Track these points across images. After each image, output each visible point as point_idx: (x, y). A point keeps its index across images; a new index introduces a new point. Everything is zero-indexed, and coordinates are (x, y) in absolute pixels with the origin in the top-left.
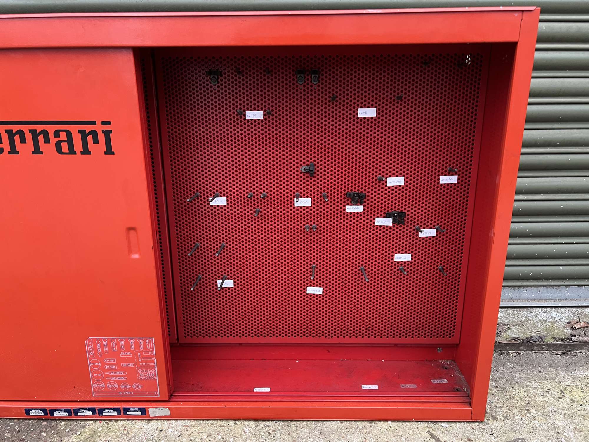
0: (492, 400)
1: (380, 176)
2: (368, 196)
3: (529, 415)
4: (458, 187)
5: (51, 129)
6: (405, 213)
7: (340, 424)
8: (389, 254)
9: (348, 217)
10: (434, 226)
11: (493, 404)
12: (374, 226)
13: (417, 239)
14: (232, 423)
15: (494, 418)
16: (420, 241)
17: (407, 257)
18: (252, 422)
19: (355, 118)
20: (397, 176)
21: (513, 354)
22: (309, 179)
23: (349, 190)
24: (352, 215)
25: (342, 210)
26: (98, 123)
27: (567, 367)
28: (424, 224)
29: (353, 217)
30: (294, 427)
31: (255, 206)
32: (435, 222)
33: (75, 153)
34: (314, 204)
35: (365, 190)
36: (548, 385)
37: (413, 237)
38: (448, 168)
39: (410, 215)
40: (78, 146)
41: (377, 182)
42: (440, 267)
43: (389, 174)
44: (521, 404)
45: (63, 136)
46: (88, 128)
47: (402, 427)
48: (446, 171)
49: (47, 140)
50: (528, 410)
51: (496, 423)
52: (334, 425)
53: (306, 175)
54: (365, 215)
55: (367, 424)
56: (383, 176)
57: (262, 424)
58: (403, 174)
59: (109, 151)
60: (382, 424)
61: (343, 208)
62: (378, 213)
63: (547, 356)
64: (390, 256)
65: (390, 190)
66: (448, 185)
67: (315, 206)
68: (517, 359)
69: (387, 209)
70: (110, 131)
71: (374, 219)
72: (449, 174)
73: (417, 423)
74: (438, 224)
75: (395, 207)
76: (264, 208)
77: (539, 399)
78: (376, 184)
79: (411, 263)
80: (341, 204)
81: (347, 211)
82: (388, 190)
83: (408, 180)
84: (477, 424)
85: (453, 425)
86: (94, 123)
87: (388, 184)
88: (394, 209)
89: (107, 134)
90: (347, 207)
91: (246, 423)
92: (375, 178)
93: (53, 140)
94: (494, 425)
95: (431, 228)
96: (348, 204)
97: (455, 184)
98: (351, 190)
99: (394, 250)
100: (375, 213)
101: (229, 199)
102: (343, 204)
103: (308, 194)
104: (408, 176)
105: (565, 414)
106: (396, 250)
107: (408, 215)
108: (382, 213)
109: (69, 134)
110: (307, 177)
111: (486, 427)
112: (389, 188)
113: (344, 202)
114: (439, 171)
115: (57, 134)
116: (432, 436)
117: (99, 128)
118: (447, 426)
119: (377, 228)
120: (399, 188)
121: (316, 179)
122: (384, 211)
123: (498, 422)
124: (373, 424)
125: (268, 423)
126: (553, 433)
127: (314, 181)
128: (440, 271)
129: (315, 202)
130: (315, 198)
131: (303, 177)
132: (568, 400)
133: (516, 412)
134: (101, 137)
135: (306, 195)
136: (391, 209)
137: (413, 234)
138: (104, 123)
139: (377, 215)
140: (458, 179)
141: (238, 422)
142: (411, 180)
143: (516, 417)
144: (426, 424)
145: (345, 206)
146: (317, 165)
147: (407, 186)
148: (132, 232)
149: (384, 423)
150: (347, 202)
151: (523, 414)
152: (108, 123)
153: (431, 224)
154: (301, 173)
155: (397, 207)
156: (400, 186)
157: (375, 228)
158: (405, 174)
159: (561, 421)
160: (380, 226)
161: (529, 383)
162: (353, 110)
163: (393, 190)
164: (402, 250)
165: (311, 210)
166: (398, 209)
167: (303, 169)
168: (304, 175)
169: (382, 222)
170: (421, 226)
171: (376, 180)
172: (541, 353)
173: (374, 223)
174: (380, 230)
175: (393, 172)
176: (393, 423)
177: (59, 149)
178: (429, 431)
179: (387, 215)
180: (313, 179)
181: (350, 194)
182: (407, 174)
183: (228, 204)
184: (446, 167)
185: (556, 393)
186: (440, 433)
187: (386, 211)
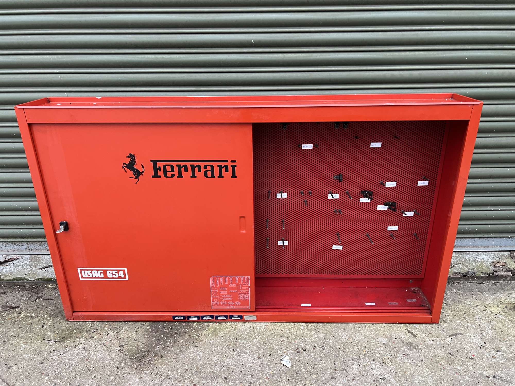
0: (443, 312)
1: (382, 182)
2: (374, 193)
3: (465, 320)
4: (428, 188)
5: (202, 165)
6: (396, 203)
7: (355, 325)
8: (385, 226)
9: (361, 205)
10: (413, 210)
11: (444, 314)
12: (376, 210)
13: (402, 218)
14: (292, 324)
15: (445, 322)
16: (404, 219)
17: (395, 228)
18: (304, 324)
19: (368, 148)
20: (392, 181)
21: (456, 283)
22: (338, 183)
23: (362, 189)
25: (357, 201)
26: (229, 161)
27: (489, 292)
28: (407, 209)
29: (364, 205)
30: (329, 327)
31: (304, 198)
32: (413, 208)
33: (215, 177)
34: (340, 197)
35: (372, 189)
36: (477, 303)
37: (400, 217)
38: (423, 177)
39: (399, 204)
40: (217, 173)
41: (380, 185)
42: (415, 234)
43: (387, 180)
44: (460, 314)
45: (209, 168)
46: (223, 164)
47: (391, 327)
48: (421, 179)
49: (200, 170)
50: (464, 317)
51: (446, 325)
52: (352, 325)
53: (337, 181)
54: (371, 204)
55: (371, 325)
56: (384, 181)
57: (310, 325)
58: (396, 180)
59: (234, 176)
60: (379, 325)
61: (358, 200)
62: (379, 203)
63: (477, 284)
64: (385, 227)
65: (387, 189)
66: (422, 186)
67: (341, 198)
68: (459, 287)
69: (385, 200)
70: (236, 166)
71: (377, 206)
72: (423, 180)
73: (400, 325)
74: (415, 209)
75: (390, 199)
76: (309, 200)
77: (471, 311)
78: (379, 186)
79: (398, 231)
80: (357, 197)
81: (361, 201)
82: (386, 189)
83: (399, 183)
84: (434, 325)
85: (421, 325)
86: (227, 161)
87: (386, 186)
88: (389, 200)
89: (234, 167)
90: (361, 199)
91: (301, 324)
92: (379, 183)
93: (203, 170)
94: (444, 325)
95: (411, 211)
96: (361, 198)
97: (427, 186)
98: (364, 189)
99: (387, 224)
100: (378, 203)
102: (358, 197)
103: (337, 192)
104: (399, 181)
105: (486, 320)
106: (389, 224)
107: (398, 204)
108: (382, 203)
109: (212, 167)
110: (337, 182)
111: (440, 327)
112: (387, 188)
113: (359, 196)
114: (417, 179)
115: (205, 167)
116: (409, 331)
117: (229, 164)
118: (417, 326)
119: (378, 211)
120: (393, 188)
121: (342, 183)
122: (383, 202)
123: (447, 324)
124: (374, 325)
125: (313, 324)
126: (479, 330)
127: (341, 184)
128: (415, 236)
129: (341, 196)
130: (341, 194)
131: (335, 182)
132: (488, 312)
133: (457, 318)
134: (230, 169)
136: (388, 200)
137: (400, 214)
138: (232, 161)
139: (378, 204)
140: (429, 183)
141: (296, 324)
142: (400, 183)
143: (457, 321)
144: (405, 325)
145: (359, 199)
146: (344, 175)
147: (398, 187)
148: (242, 219)
149: (381, 324)
150: (361, 196)
151: (461, 319)
152: (235, 161)
153: (411, 209)
154: (333, 179)
155: (391, 199)
156: (393, 187)
157: (377, 211)
158: (397, 180)
159: (484, 324)
160: (380, 210)
161: (465, 302)
162: (367, 143)
163: (389, 189)
164: (393, 224)
165: (338, 201)
166: (392, 200)
167: (335, 178)
168: (335, 181)
169: (381, 208)
170: (405, 210)
171: (379, 184)
172: (473, 283)
173: (377, 208)
174: (380, 213)
175: (389, 179)
176: (386, 324)
177: (206, 175)
178: (407, 329)
179: (385, 204)
180: (341, 183)
181: (363, 192)
182: (398, 180)
184: (422, 176)
185: (481, 308)
186: (413, 330)
187: (384, 202)
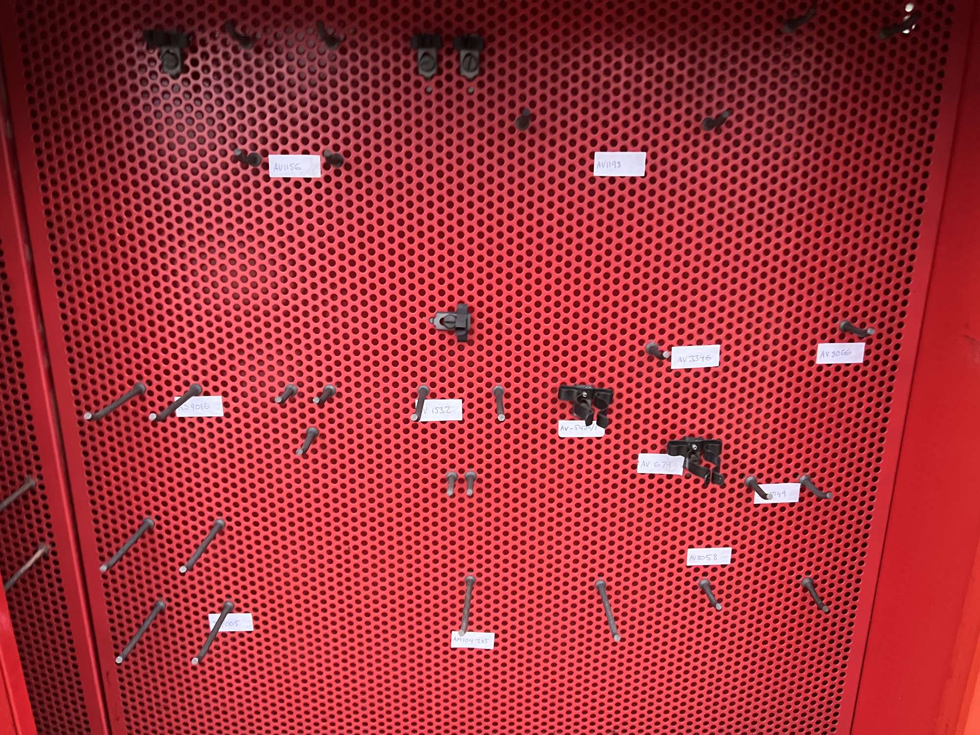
1: (653, 343)
2: (620, 396)
4: (864, 373)
6: (719, 442)
8: (673, 547)
9: (564, 451)
10: (795, 475)
12: (633, 476)
13: (747, 510)
16: (756, 514)
17: (721, 556)
19: (585, 180)
20: (700, 343)
22: (454, 348)
23: (567, 379)
24: (574, 446)
25: (547, 431)
28: (770, 471)
29: (577, 452)
31: (306, 421)
32: (797, 466)
34: (471, 416)
35: (611, 380)
37: (739, 505)
38: (841, 323)
39: (734, 447)
41: (644, 358)
42: (806, 581)
43: (678, 337)
48: (833, 331)
53: (448, 337)
54: (610, 446)
56: (661, 342)
58: (716, 337)
61: (550, 426)
62: (645, 442)
64: (676, 552)
65: (680, 380)
66: (838, 367)
67: (473, 421)
69: (671, 431)
71: (635, 457)
72: (842, 338)
74: (806, 470)
75: (693, 426)
76: (329, 426)
78: (640, 364)
79: (731, 569)
80: (544, 416)
81: (561, 433)
82: (674, 380)
83: (731, 353)
87: (675, 365)
88: (689, 431)
90: (561, 423)
92: (639, 348)
95: (786, 481)
96: (563, 417)
97: (857, 367)
98: (573, 380)
99: (685, 538)
100: (638, 441)
101: (229, 399)
102: (551, 416)
103: (454, 390)
104: (731, 342)
106: (692, 538)
107: (728, 447)
108: (657, 441)
110: (451, 342)
112: (678, 374)
113: (554, 411)
114: (815, 331)
119: (642, 481)
120: (703, 375)
121: (474, 348)
122: (661, 437)
127: (471, 353)
128: (805, 590)
129: (473, 410)
130: (473, 400)
131: (439, 342)
135: (449, 390)
136: (683, 431)
137: (740, 495)
139: (642, 447)
140: (867, 352)
142: (737, 353)
145: (554, 421)
146: (478, 310)
147: (726, 369)
150: (560, 411)
153: (788, 471)
154: (432, 331)
155: (699, 426)
156: (707, 369)
157: (635, 481)
158: (722, 336)
160: (652, 476)
162: (579, 155)
163: (687, 380)
164: (709, 538)
165: (461, 431)
166: (701, 431)
167: (437, 322)
168: (442, 337)
169: (656, 465)
170: (760, 476)
171: (641, 353)
173: (634, 467)
174: (651, 486)
175: (688, 331)
179: (673, 448)
180: (468, 348)
181: (569, 392)
182: (729, 337)
183: (227, 415)
184: (835, 320)
187: (666, 436)
